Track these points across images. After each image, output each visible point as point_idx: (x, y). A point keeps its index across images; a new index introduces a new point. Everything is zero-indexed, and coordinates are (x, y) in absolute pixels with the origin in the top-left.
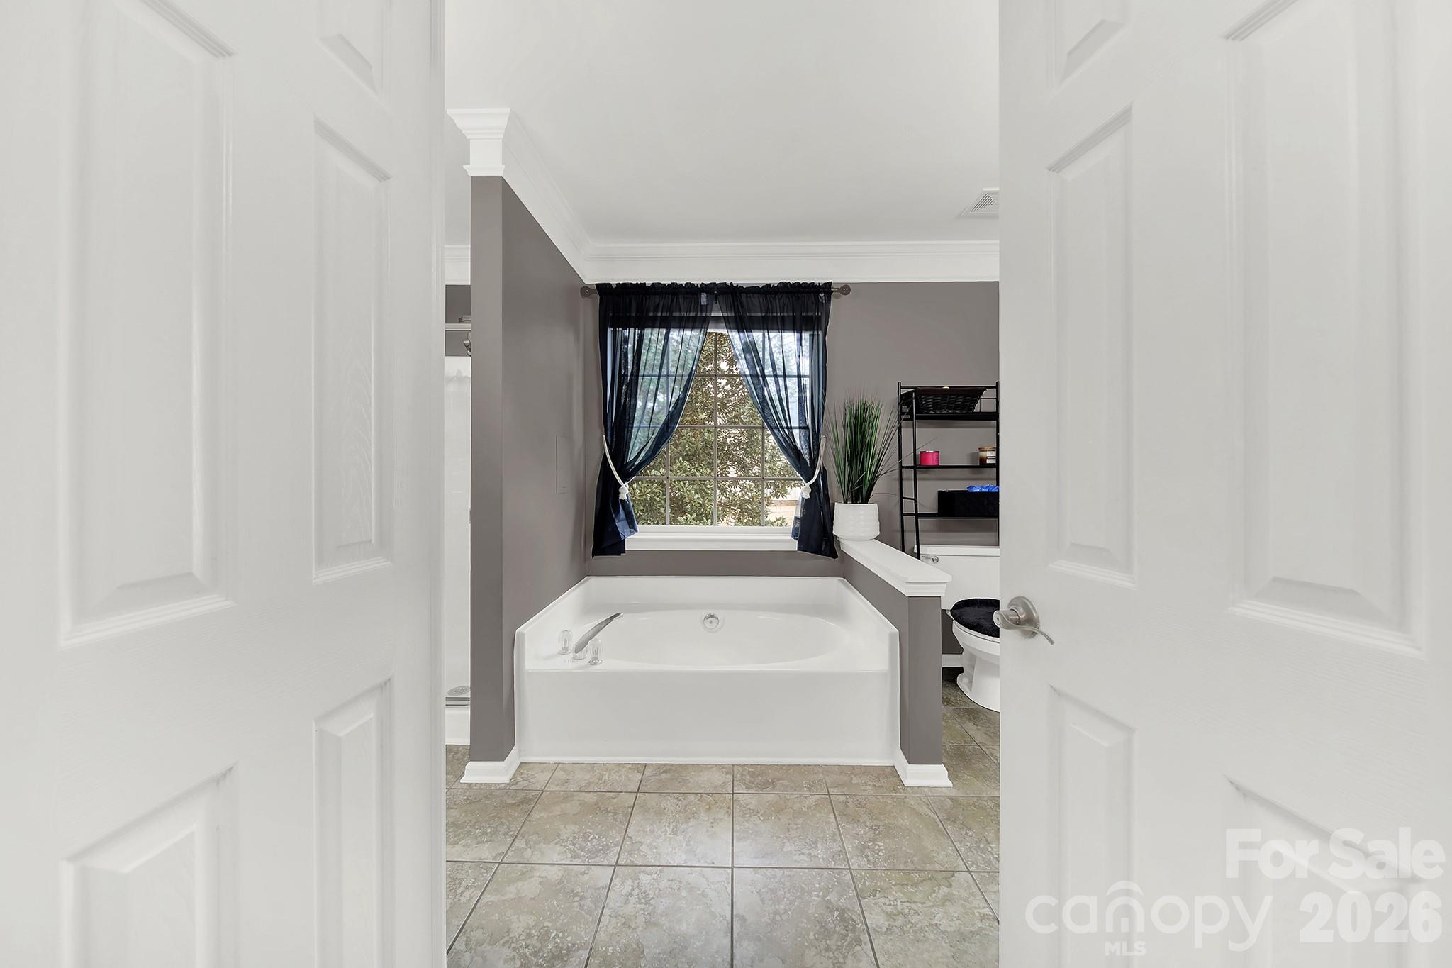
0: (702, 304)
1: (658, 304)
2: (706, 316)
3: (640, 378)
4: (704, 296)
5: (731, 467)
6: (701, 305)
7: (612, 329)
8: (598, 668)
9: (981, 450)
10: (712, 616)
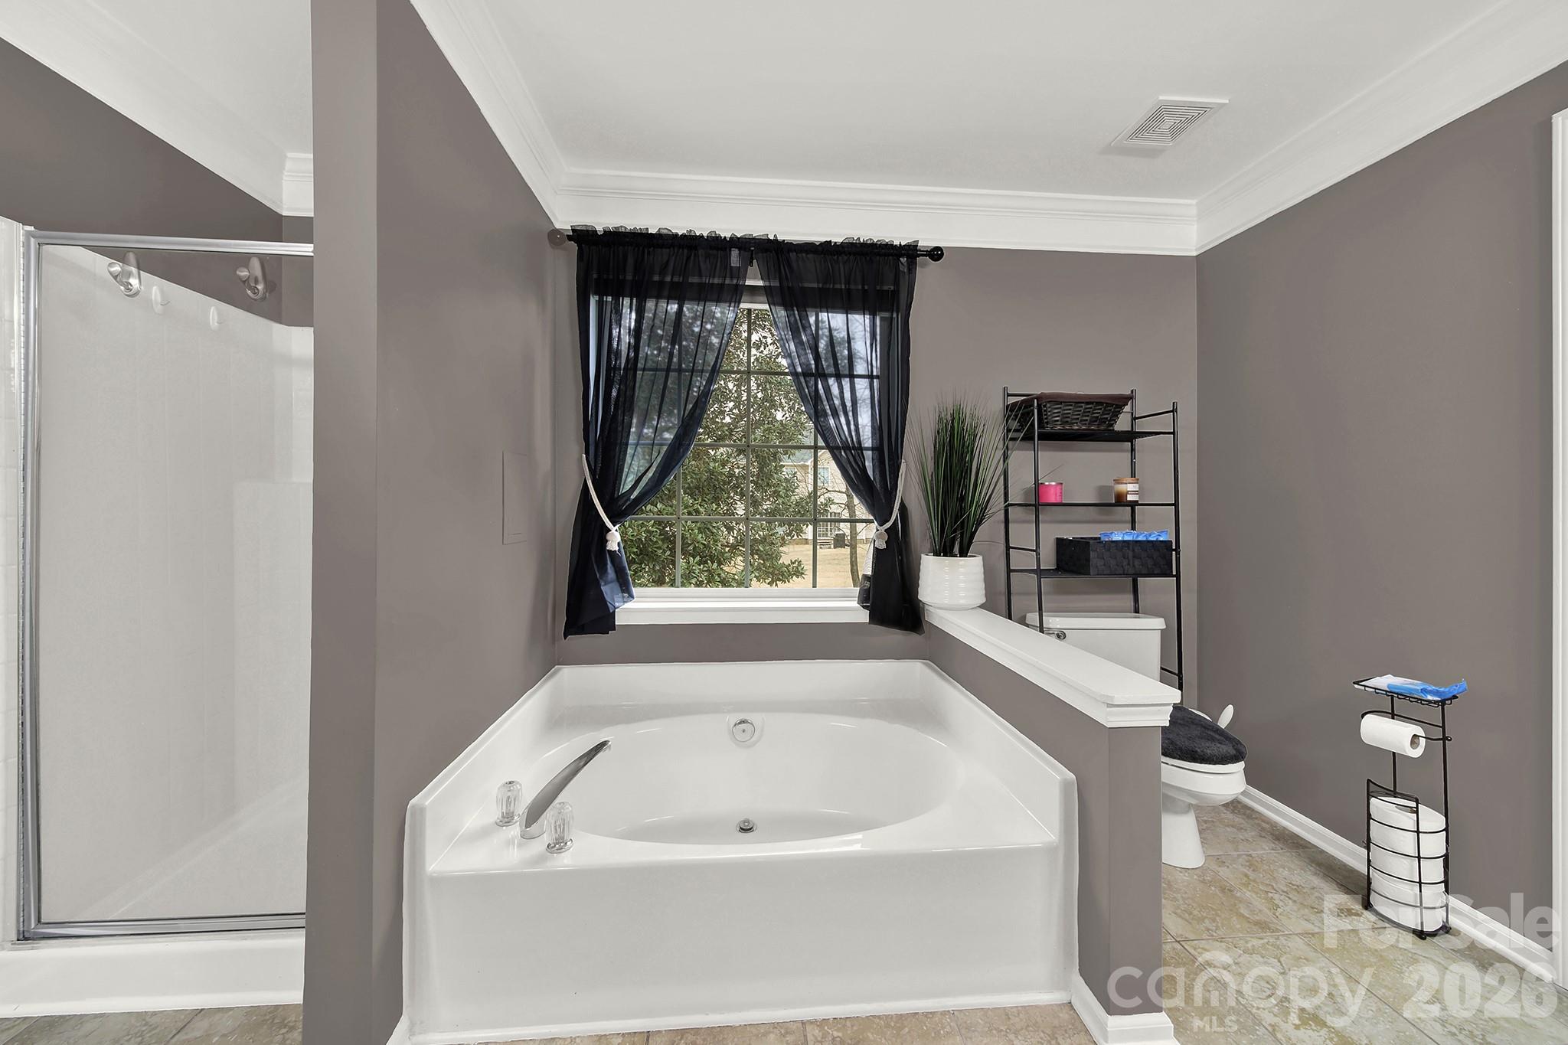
0: (732, 265)
1: (668, 262)
2: (737, 285)
3: (639, 373)
4: (735, 253)
5: (738, 503)
6: (731, 267)
7: (597, 298)
8: (566, 860)
9: (1118, 482)
10: (743, 722)
